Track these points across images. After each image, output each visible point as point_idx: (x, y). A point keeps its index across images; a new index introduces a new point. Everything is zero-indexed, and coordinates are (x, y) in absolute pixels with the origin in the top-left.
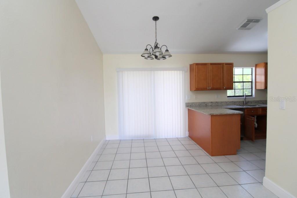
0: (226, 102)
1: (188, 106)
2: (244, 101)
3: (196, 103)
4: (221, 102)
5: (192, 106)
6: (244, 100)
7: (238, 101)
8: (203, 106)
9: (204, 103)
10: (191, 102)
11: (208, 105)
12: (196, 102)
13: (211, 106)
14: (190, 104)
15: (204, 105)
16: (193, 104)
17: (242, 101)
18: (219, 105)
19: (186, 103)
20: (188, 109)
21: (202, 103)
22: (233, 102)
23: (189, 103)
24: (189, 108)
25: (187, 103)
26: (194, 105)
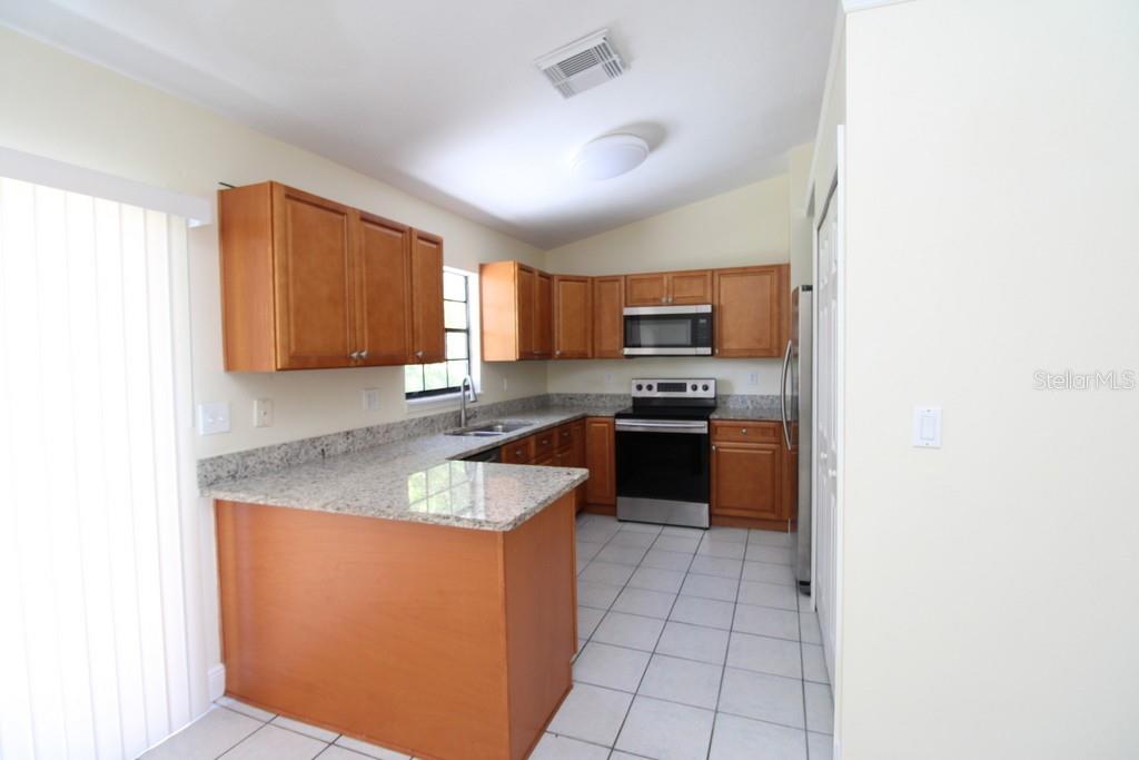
0: (405, 425)
1: (218, 478)
2: (460, 412)
3: (271, 449)
4: (389, 428)
5: (241, 472)
6: (458, 408)
7: (441, 415)
8: (307, 462)
9: (313, 441)
10: (235, 450)
11: (332, 452)
12: (266, 443)
13: (347, 453)
14: (232, 467)
15: (313, 453)
16: (250, 462)
17: (454, 413)
18: (380, 445)
19: (202, 463)
20: (219, 504)
21: (302, 442)
22: (425, 418)
23: (216, 462)
24: (222, 496)
25: (212, 461)
26: (260, 467)
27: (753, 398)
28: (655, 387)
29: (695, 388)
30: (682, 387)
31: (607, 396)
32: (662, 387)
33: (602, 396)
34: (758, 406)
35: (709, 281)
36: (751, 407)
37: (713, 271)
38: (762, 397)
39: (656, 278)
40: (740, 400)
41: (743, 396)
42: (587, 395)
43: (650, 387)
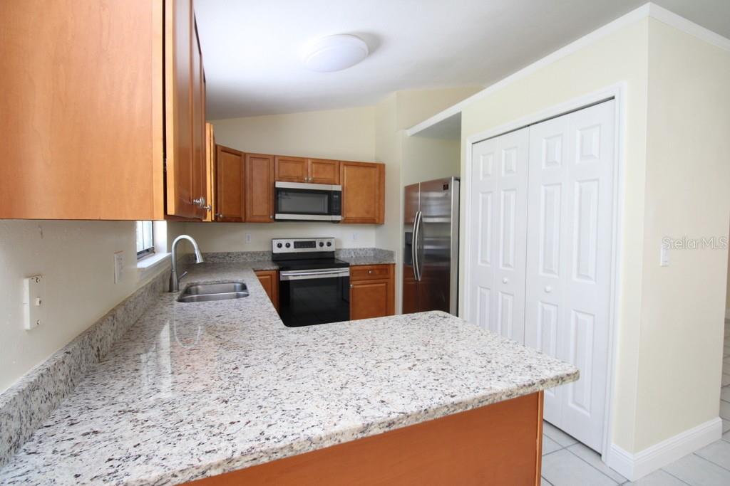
27: (355, 250)
28: (292, 245)
29: (322, 245)
30: (312, 244)
31: (247, 254)
32: (297, 245)
33: (243, 254)
34: (358, 256)
35: (337, 169)
36: (354, 256)
37: (340, 162)
38: (360, 249)
39: (300, 161)
40: (347, 252)
41: (349, 249)
42: (229, 253)
43: (288, 245)
